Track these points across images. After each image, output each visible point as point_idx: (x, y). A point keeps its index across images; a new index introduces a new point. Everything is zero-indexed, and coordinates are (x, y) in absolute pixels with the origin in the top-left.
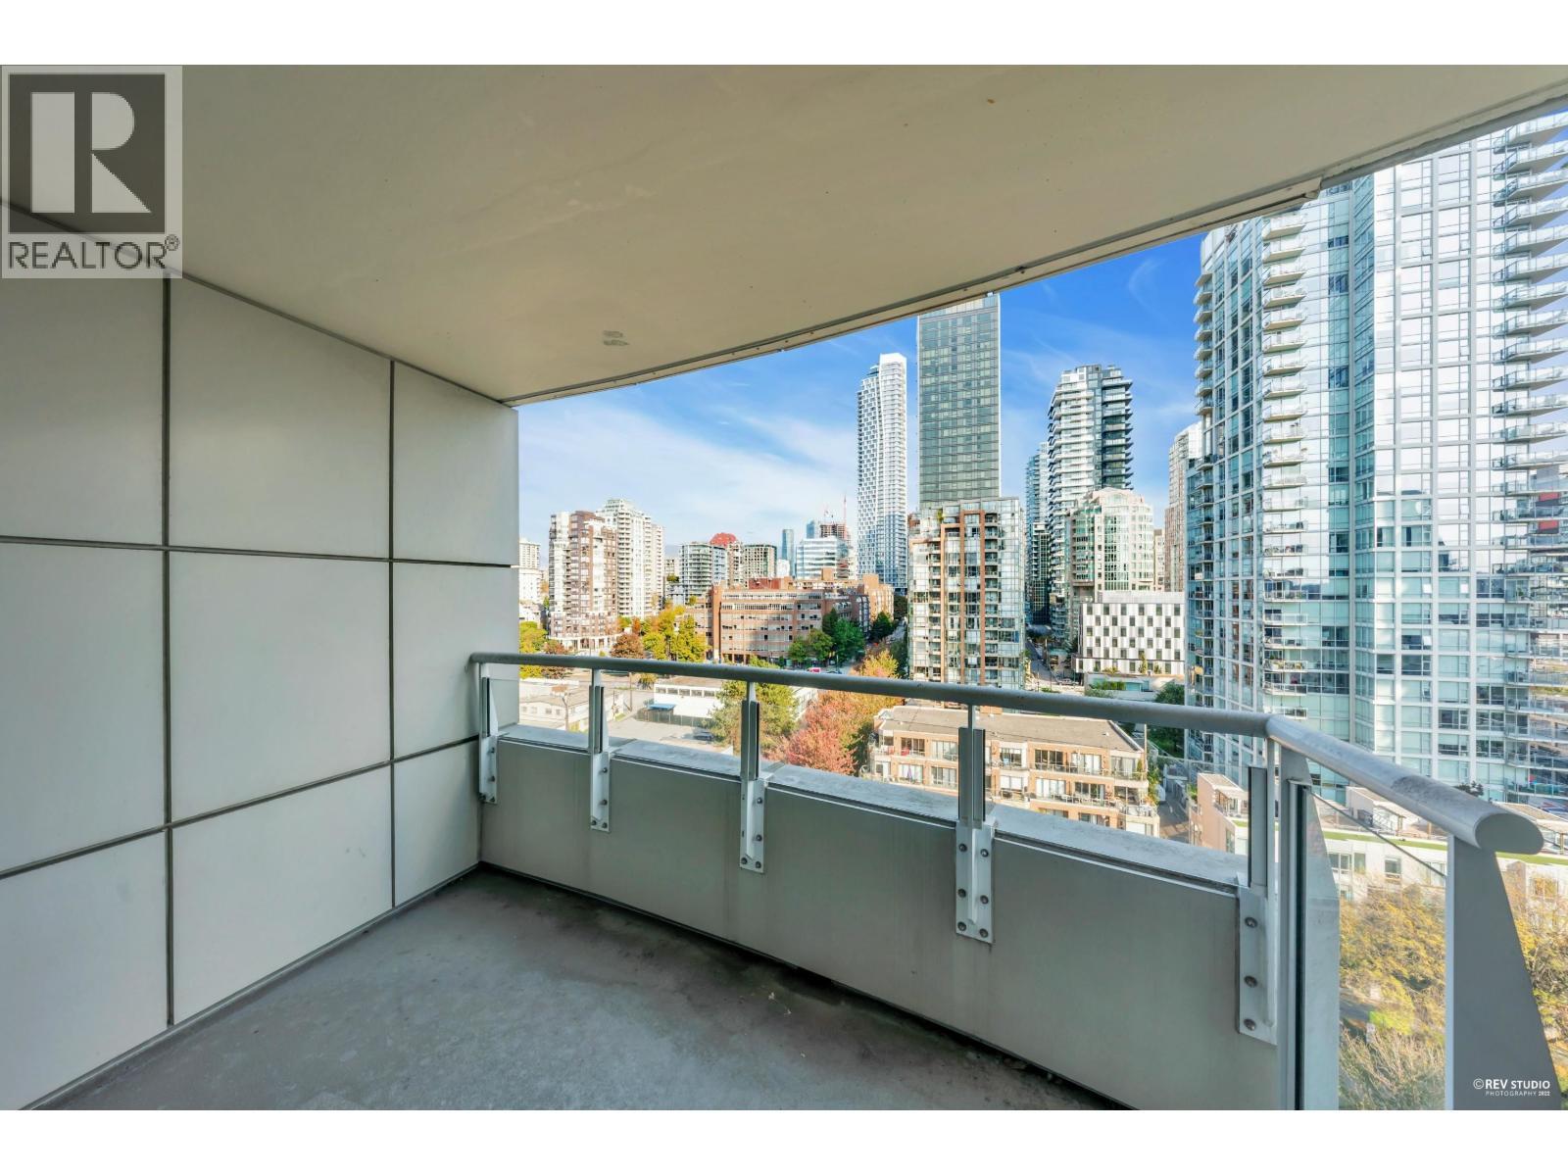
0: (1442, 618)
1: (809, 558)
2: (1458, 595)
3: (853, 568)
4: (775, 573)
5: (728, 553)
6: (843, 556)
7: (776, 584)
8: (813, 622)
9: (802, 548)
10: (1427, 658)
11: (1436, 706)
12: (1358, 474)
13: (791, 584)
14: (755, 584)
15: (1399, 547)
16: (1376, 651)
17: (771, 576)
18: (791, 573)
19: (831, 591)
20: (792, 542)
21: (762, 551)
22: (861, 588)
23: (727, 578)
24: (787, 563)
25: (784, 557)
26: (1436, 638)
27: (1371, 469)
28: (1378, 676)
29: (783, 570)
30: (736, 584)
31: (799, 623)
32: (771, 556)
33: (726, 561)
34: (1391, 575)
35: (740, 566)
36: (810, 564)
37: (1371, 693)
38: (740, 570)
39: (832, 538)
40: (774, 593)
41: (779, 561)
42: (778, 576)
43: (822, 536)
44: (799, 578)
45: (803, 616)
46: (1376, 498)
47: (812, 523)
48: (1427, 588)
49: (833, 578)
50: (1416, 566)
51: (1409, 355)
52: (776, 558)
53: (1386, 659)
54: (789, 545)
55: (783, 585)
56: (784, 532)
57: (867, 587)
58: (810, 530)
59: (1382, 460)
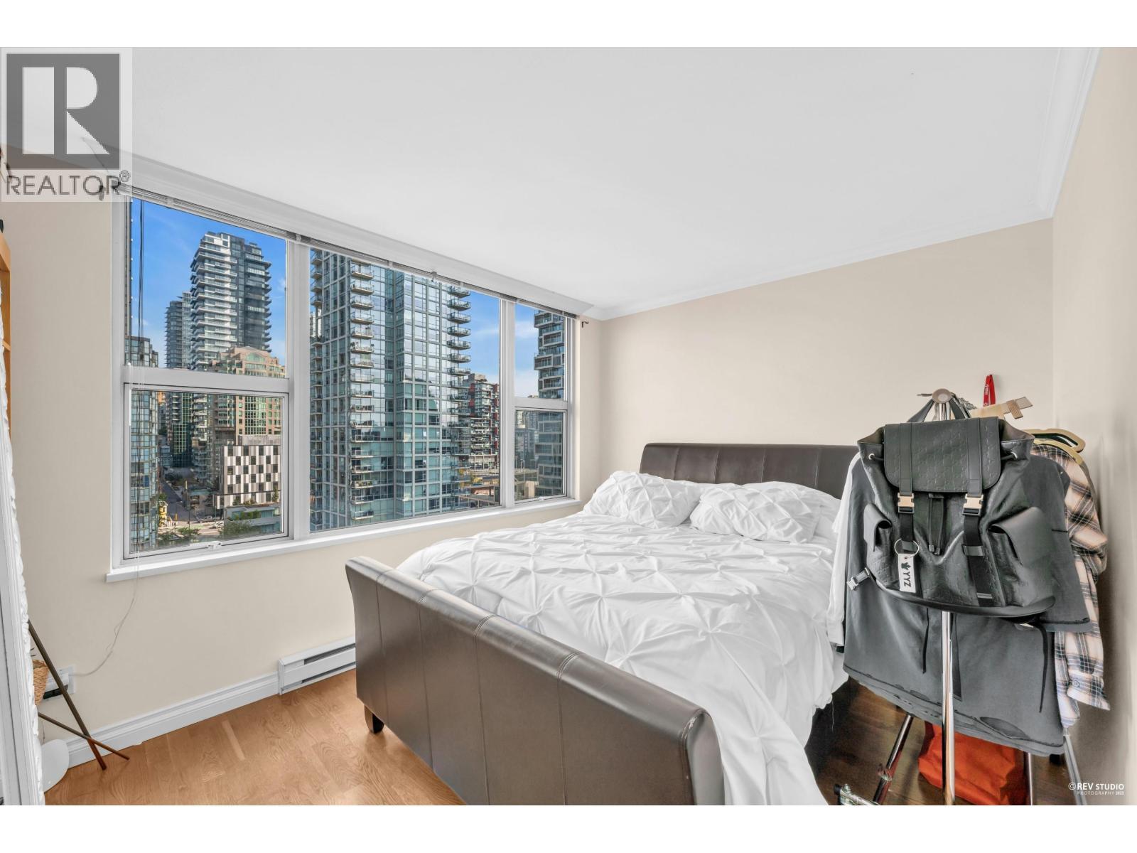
0: (431, 449)
2: (436, 438)
10: (425, 472)
11: (428, 497)
12: (397, 365)
15: (414, 411)
16: (405, 470)
26: (428, 458)
27: (403, 364)
28: (406, 485)
34: (410, 426)
37: (403, 496)
46: (405, 381)
48: (425, 434)
50: (420, 422)
51: (419, 303)
53: (409, 474)
59: (407, 359)
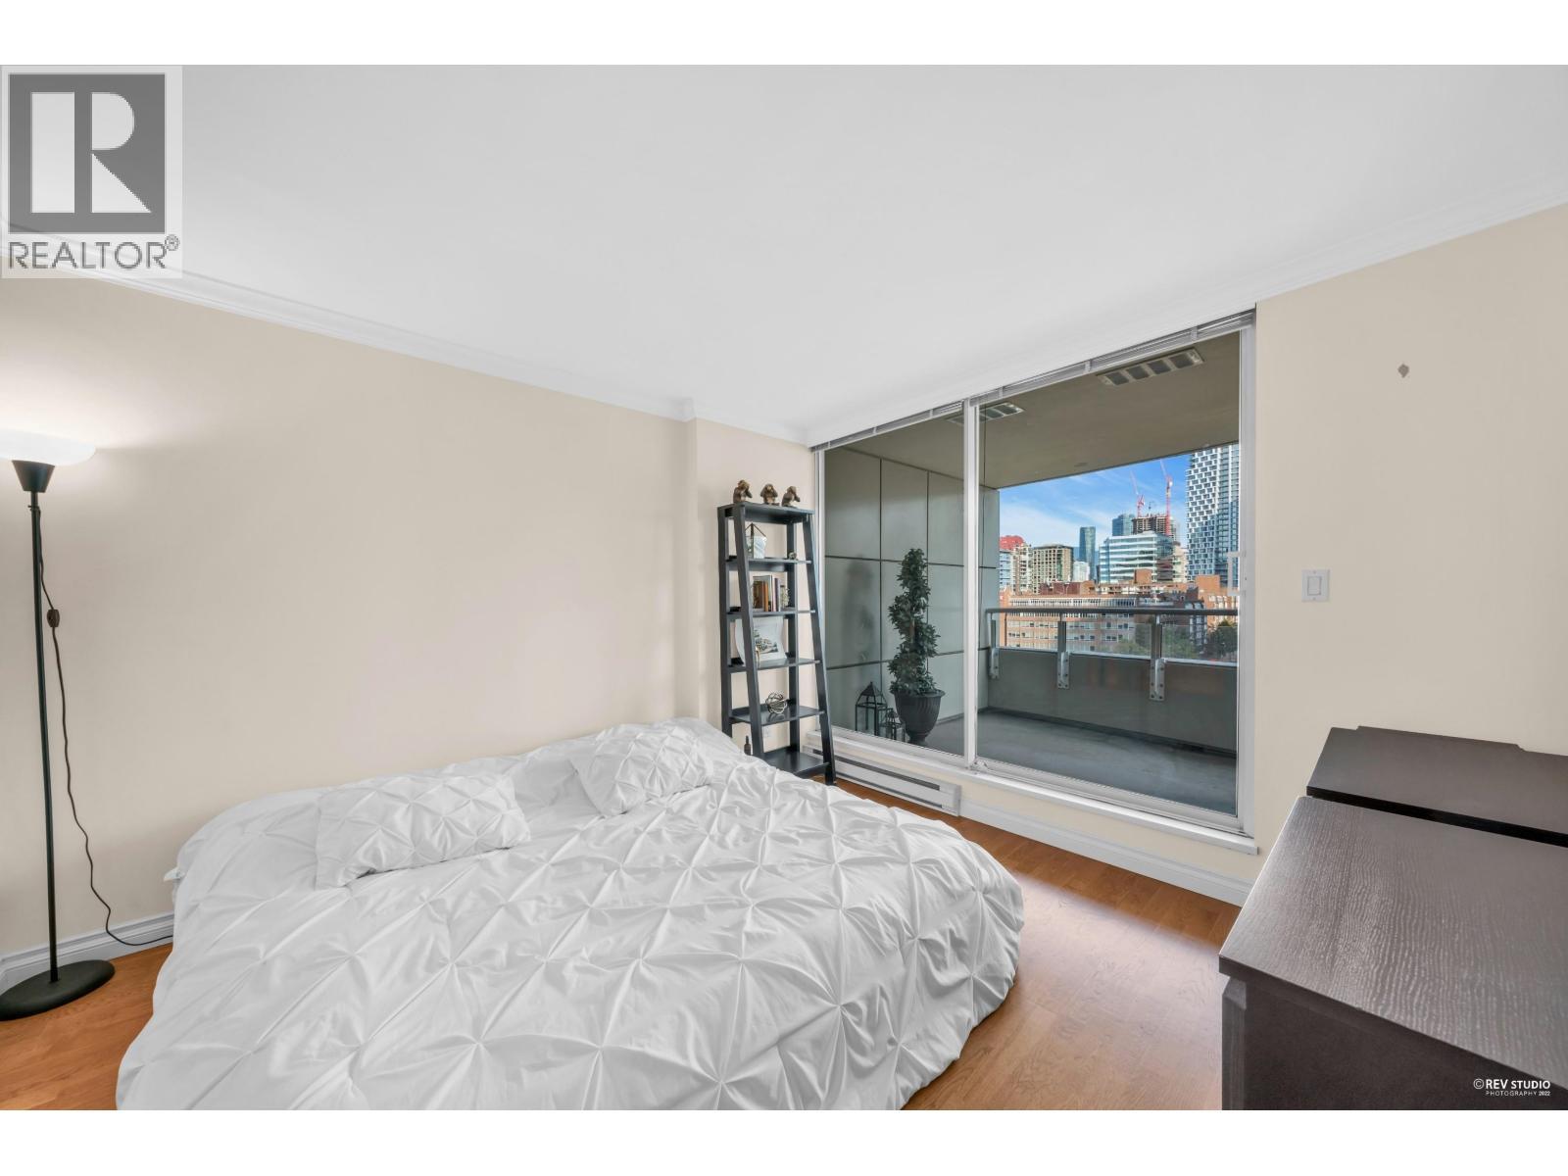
1: (1116, 558)
3: (1181, 569)
4: (1072, 577)
5: (1014, 558)
6: (1163, 554)
7: (1073, 588)
8: (1123, 631)
9: (1107, 548)
13: (1092, 589)
14: (1046, 590)
17: (1067, 580)
18: (1091, 576)
19: (1149, 595)
20: (1093, 541)
21: (1055, 553)
22: (1192, 595)
23: (1012, 583)
24: (1086, 565)
25: (1083, 558)
29: (1082, 573)
30: (1022, 589)
31: (1103, 632)
32: (1066, 557)
33: (1012, 566)
35: (1028, 570)
36: (1118, 565)
38: (1028, 574)
39: (1151, 534)
40: (1072, 599)
41: (1076, 563)
42: (1077, 579)
43: (1134, 532)
44: (1102, 582)
45: (1109, 625)
47: (1121, 517)
49: (1148, 581)
52: (1073, 561)
54: (1088, 546)
55: (1082, 590)
56: (1083, 531)
57: (1201, 591)
58: (1118, 526)
